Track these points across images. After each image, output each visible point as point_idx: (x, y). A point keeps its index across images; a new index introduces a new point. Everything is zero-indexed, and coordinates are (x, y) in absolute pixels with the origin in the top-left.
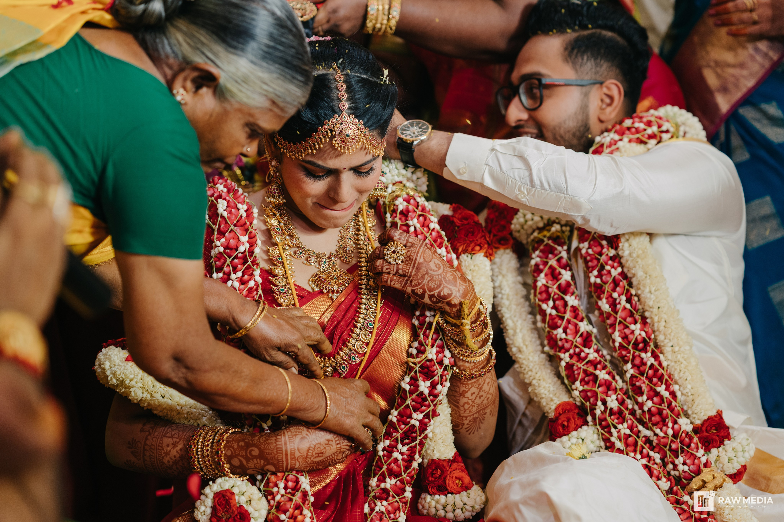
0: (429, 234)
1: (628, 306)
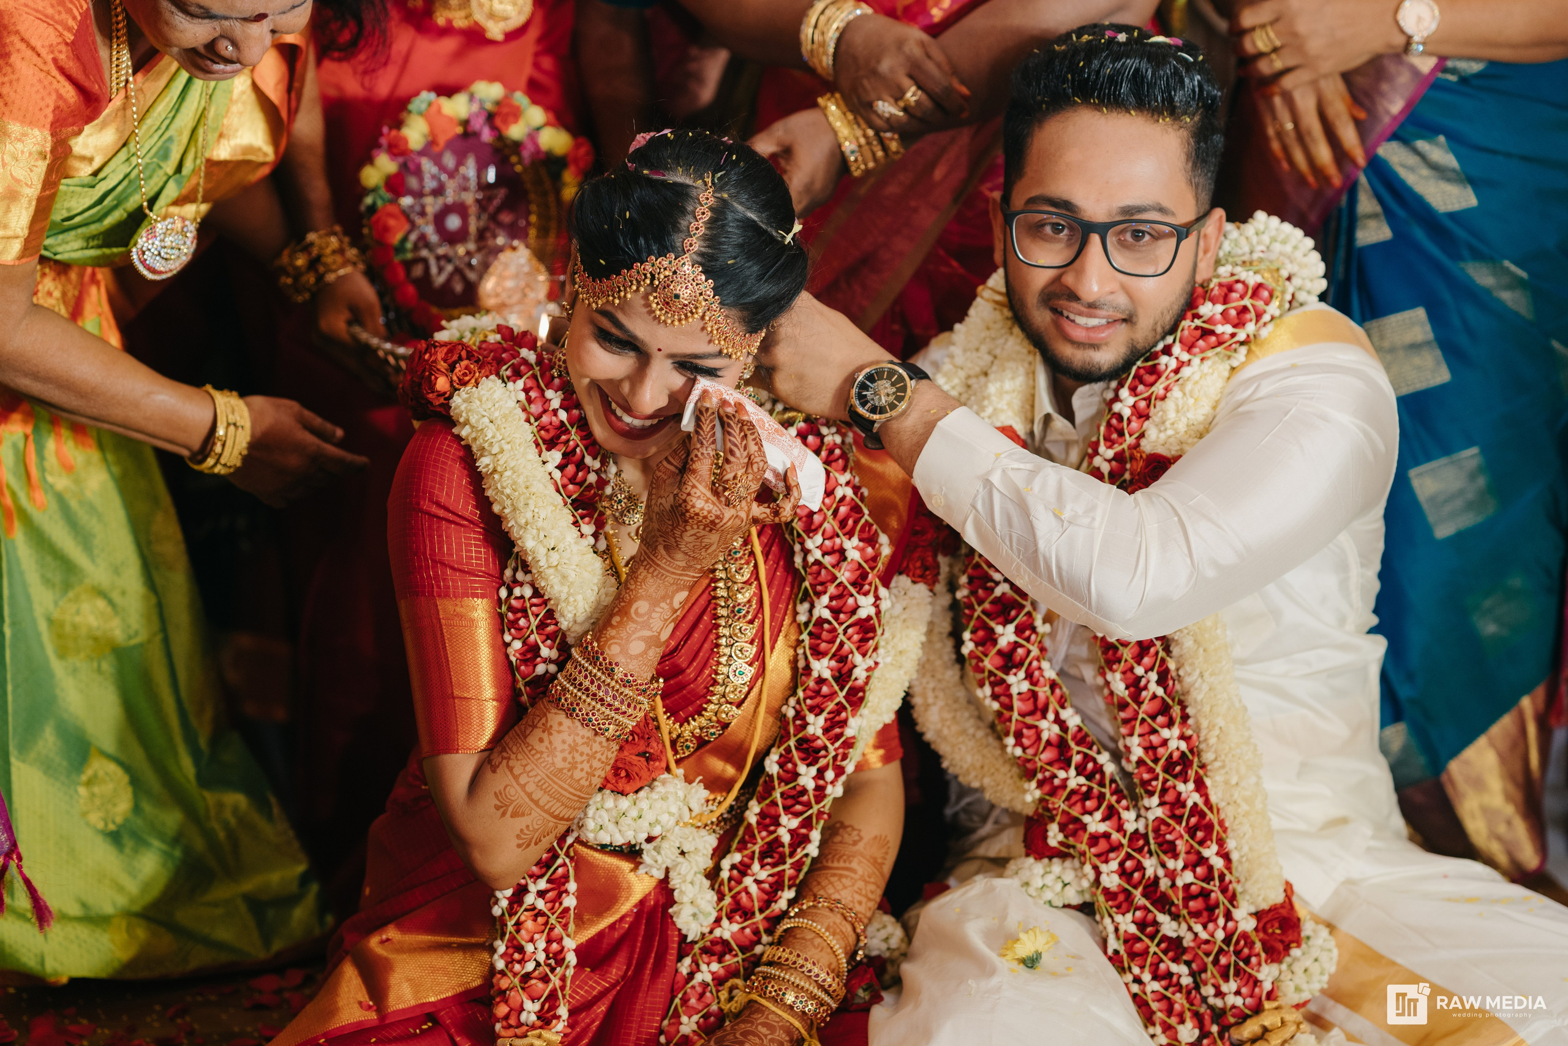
1: (1160, 692)
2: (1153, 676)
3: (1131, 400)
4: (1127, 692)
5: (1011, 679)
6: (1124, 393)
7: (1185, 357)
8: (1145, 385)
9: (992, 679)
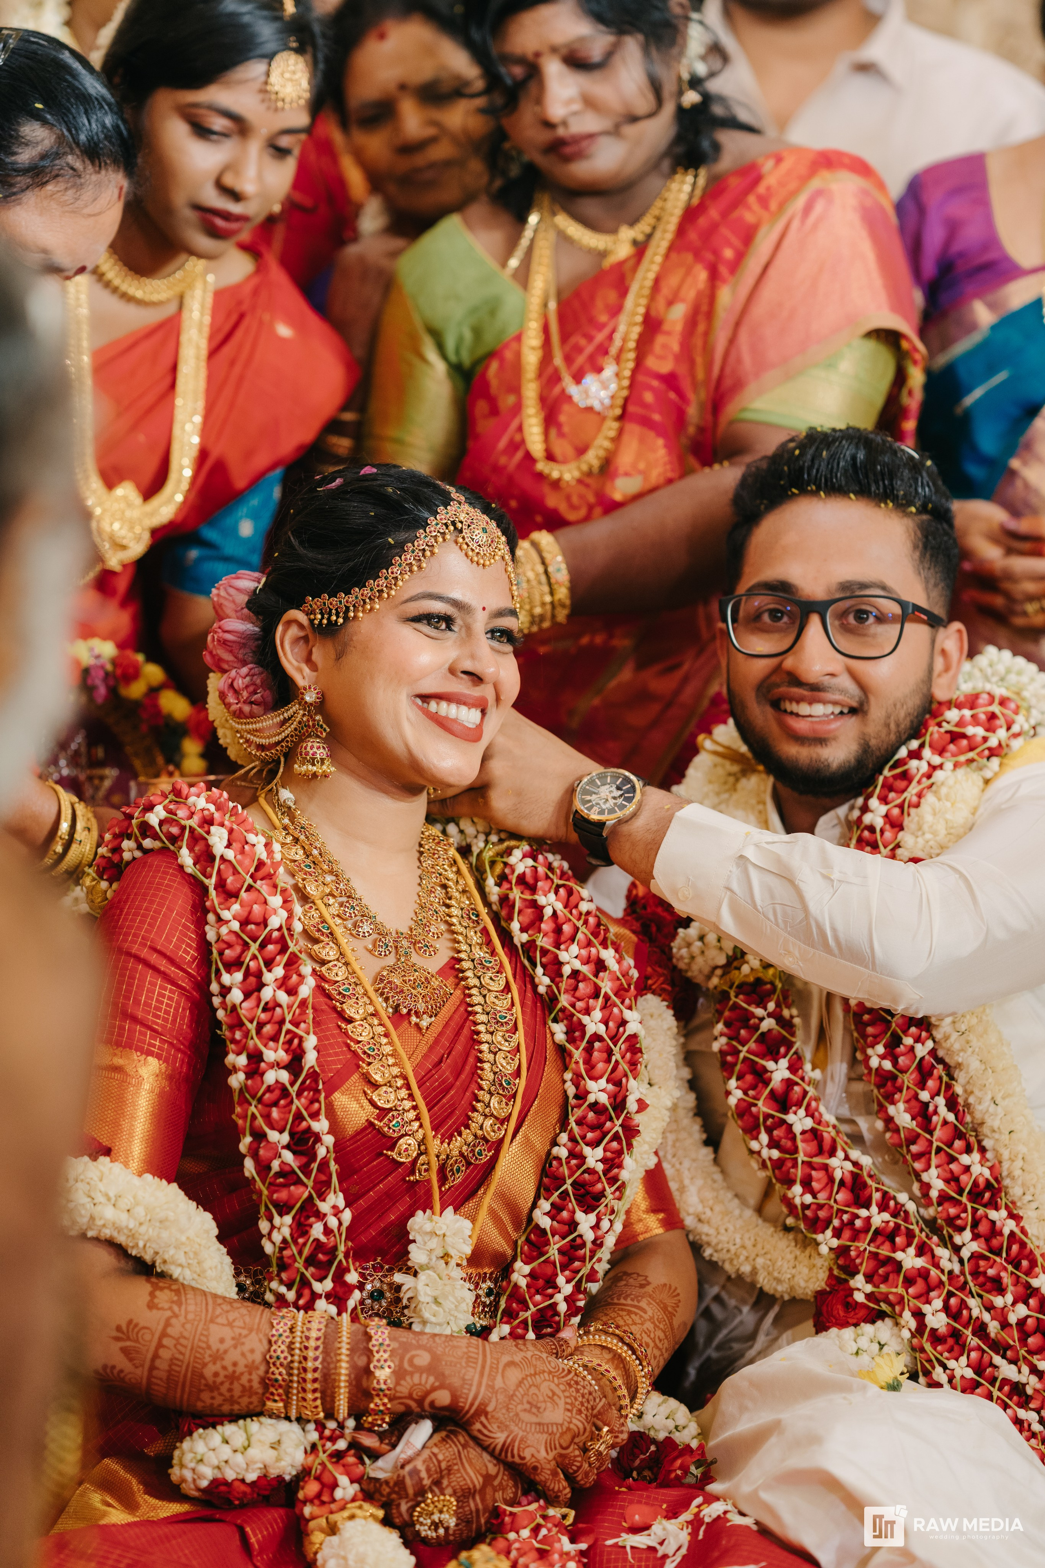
2: (941, 1101)
3: (883, 809)
5: (790, 1118)
6: (874, 803)
7: (936, 760)
8: (896, 791)
9: (770, 1122)
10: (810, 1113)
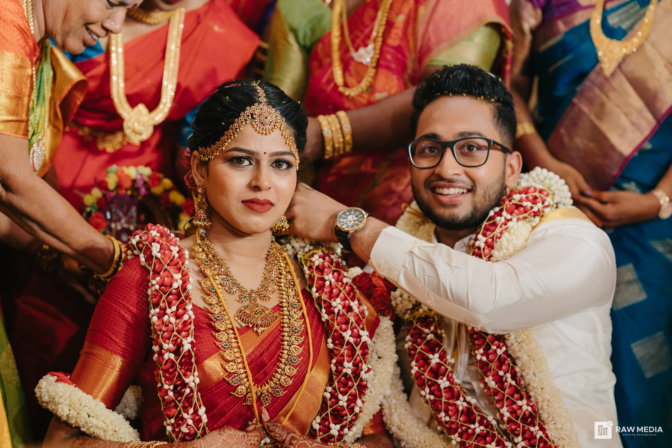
0: (342, 288)
1: (513, 383)
2: (509, 375)
3: (484, 239)
4: (497, 386)
5: (439, 381)
6: (480, 236)
7: (509, 217)
8: (490, 231)
9: (430, 383)
10: (448, 379)
